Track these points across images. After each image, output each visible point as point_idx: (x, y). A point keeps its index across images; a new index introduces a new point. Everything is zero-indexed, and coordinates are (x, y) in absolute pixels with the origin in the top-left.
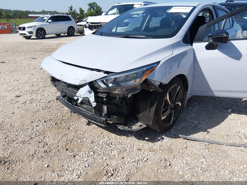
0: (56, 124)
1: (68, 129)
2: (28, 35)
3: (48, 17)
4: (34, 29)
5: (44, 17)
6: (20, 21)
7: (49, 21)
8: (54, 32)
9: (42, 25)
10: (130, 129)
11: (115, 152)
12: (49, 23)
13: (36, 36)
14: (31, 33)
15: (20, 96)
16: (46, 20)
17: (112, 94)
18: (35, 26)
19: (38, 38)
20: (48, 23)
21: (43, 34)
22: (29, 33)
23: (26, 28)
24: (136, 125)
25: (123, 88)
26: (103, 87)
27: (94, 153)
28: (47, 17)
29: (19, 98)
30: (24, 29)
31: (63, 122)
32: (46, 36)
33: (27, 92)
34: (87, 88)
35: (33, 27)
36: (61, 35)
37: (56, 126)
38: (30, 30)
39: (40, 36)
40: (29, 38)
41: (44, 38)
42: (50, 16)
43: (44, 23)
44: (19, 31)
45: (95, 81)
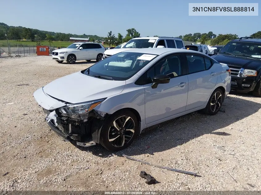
0: (41, 138)
1: (48, 142)
2: (60, 59)
3: (80, 44)
4: (66, 54)
5: (76, 44)
6: (61, 43)
7: (81, 48)
8: (84, 58)
9: (73, 51)
10: (83, 146)
11: (70, 161)
12: (81, 50)
13: (67, 61)
14: (63, 58)
15: (27, 114)
16: (78, 47)
17: (71, 118)
18: (67, 52)
19: (68, 62)
20: (79, 50)
21: (73, 60)
22: (61, 58)
23: (59, 54)
24: (90, 143)
25: (77, 115)
26: (64, 113)
27: (55, 160)
28: (78, 44)
29: (25, 116)
30: (57, 54)
31: (46, 137)
32: (76, 61)
33: (33, 112)
34: (54, 112)
35: (65, 53)
36: (91, 61)
37: (40, 139)
38: (62, 55)
39: (70, 61)
40: (61, 62)
41: (74, 63)
42: (81, 43)
43: (76, 50)
44: (53, 55)
45: (60, 108)
